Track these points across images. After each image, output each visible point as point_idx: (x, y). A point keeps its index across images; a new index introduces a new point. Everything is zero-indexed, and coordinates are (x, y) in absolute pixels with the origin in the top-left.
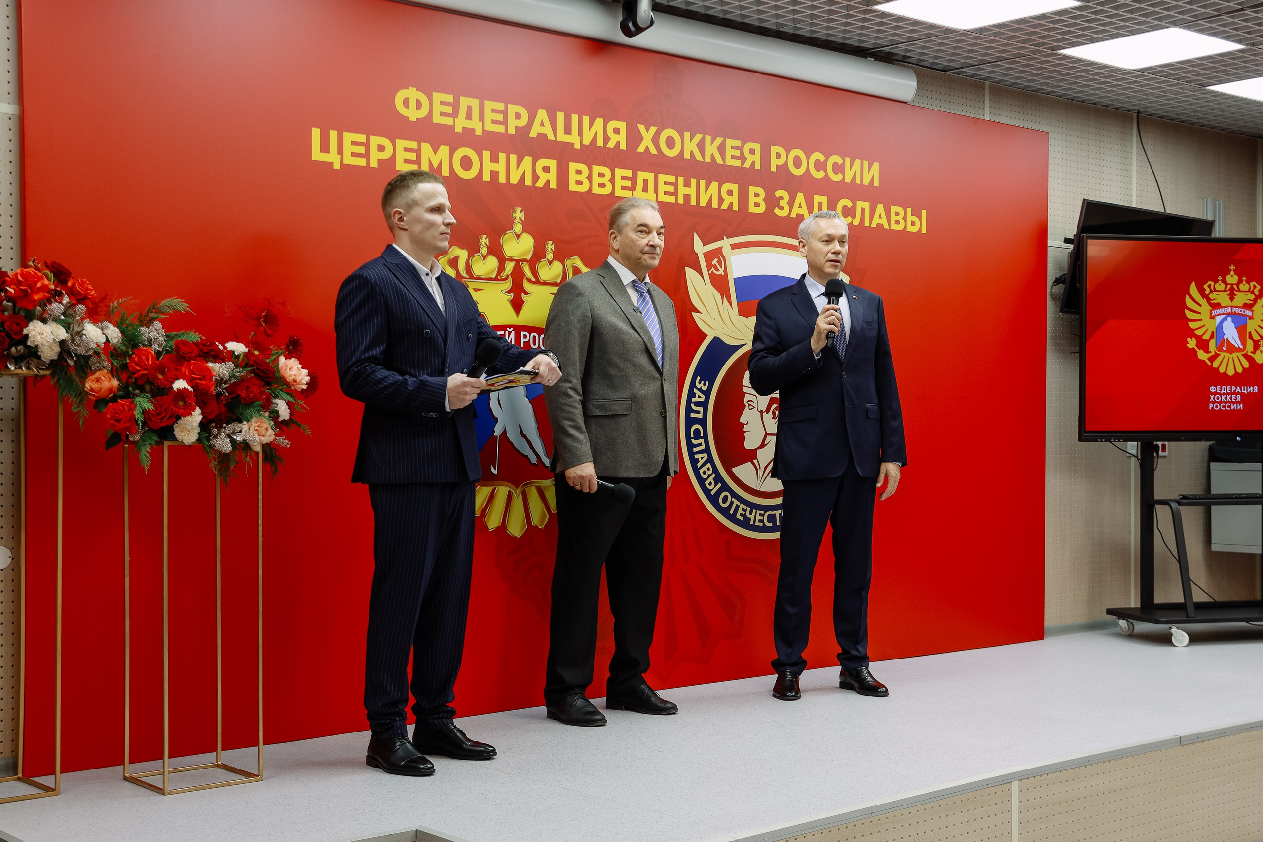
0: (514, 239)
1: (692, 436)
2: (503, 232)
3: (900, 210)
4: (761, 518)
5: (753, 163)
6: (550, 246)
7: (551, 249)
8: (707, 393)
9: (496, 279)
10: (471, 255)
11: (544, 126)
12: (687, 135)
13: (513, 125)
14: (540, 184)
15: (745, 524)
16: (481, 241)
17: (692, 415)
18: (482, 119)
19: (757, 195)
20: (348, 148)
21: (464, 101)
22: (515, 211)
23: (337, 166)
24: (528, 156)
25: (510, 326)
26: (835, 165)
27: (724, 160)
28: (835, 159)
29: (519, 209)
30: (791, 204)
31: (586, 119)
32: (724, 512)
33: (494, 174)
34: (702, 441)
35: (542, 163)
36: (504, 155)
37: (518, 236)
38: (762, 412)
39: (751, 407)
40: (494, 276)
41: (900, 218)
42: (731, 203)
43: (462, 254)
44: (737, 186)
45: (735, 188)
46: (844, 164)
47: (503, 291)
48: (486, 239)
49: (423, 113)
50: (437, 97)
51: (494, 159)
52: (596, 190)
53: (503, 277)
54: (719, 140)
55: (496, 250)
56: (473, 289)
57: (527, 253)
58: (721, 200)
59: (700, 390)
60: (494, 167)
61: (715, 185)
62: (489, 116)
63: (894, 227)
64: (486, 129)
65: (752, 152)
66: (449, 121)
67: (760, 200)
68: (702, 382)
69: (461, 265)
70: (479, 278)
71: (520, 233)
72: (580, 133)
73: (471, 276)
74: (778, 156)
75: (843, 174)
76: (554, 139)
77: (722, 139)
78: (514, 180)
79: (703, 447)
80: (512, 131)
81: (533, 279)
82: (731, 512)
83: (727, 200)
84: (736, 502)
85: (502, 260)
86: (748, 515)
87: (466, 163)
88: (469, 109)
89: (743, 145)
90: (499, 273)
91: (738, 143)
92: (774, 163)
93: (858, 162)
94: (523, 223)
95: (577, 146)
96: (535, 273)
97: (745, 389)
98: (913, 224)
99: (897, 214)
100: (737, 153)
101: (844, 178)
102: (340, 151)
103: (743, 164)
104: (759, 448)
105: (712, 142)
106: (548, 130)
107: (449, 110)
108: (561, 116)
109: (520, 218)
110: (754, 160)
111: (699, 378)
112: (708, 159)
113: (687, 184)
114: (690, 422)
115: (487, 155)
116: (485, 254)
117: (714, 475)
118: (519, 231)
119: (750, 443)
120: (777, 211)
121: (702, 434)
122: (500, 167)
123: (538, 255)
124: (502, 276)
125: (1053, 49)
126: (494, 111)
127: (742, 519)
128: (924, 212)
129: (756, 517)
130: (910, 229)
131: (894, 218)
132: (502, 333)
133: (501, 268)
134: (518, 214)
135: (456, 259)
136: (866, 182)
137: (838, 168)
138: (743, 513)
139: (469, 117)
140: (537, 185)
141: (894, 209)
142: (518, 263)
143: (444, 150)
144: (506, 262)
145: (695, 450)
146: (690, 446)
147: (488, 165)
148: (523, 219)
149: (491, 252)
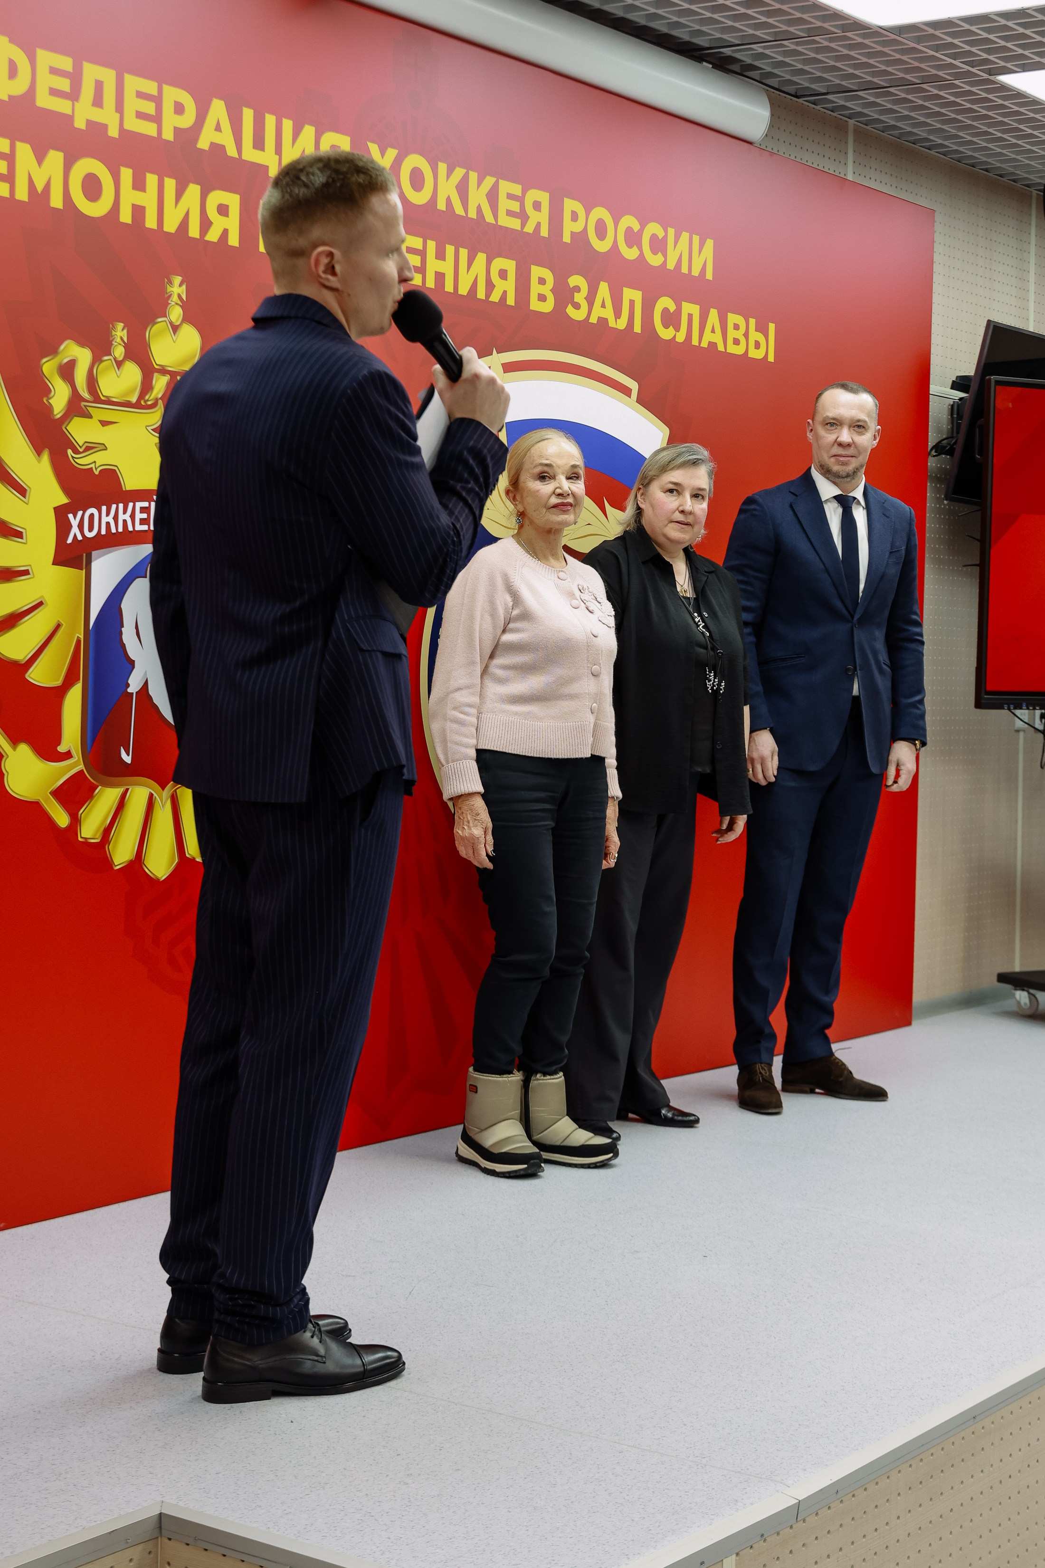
0: (168, 337)
2: (151, 320)
3: (740, 320)
5: (538, 225)
9: (137, 405)
10: (97, 359)
11: (221, 132)
12: (442, 167)
13: (171, 123)
14: (213, 236)
16: (114, 333)
18: (120, 108)
19: (542, 281)
21: (92, 72)
22: (170, 283)
24: (193, 183)
26: (654, 237)
27: (495, 216)
28: (654, 228)
29: (177, 280)
30: (590, 300)
31: (288, 125)
33: (138, 211)
35: (217, 197)
36: (156, 177)
37: (175, 328)
40: (134, 400)
41: (739, 335)
42: (505, 293)
43: (83, 356)
44: (514, 262)
45: (510, 265)
46: (666, 237)
47: (149, 429)
48: (123, 330)
49: (19, 87)
50: (46, 58)
51: (139, 185)
53: (149, 403)
54: (489, 181)
55: (139, 351)
56: (99, 421)
58: (490, 286)
60: (139, 198)
61: (481, 258)
62: (132, 104)
63: (732, 349)
64: (127, 126)
65: (537, 206)
66: (62, 106)
67: (546, 290)
69: (81, 377)
70: (108, 402)
71: (178, 323)
72: (278, 150)
73: (96, 398)
74: (575, 217)
75: (665, 255)
76: (236, 155)
77: (493, 180)
78: (171, 226)
80: (168, 135)
83: (500, 286)
85: (148, 370)
87: (92, 186)
88: (99, 86)
89: (524, 192)
90: (142, 396)
91: (516, 189)
92: (569, 228)
93: (685, 236)
94: (184, 306)
98: (757, 345)
99: (736, 327)
100: (515, 206)
101: (665, 262)
103: (523, 225)
105: (479, 184)
106: (226, 139)
107: (64, 85)
108: (248, 115)
109: (179, 296)
110: (539, 220)
112: (472, 214)
113: (440, 255)
115: (126, 174)
116: (121, 359)
118: (177, 320)
120: (570, 310)
122: (148, 199)
124: (148, 400)
125: (991, 72)
126: (140, 95)
128: (772, 327)
130: (755, 354)
131: (732, 334)
132: (146, 504)
133: (146, 386)
134: (177, 289)
135: (72, 364)
136: (696, 272)
137: (658, 245)
139: (98, 102)
140: (207, 238)
141: (733, 318)
143: (55, 158)
144: (156, 375)
147: (130, 197)
148: (184, 297)
149: (130, 355)
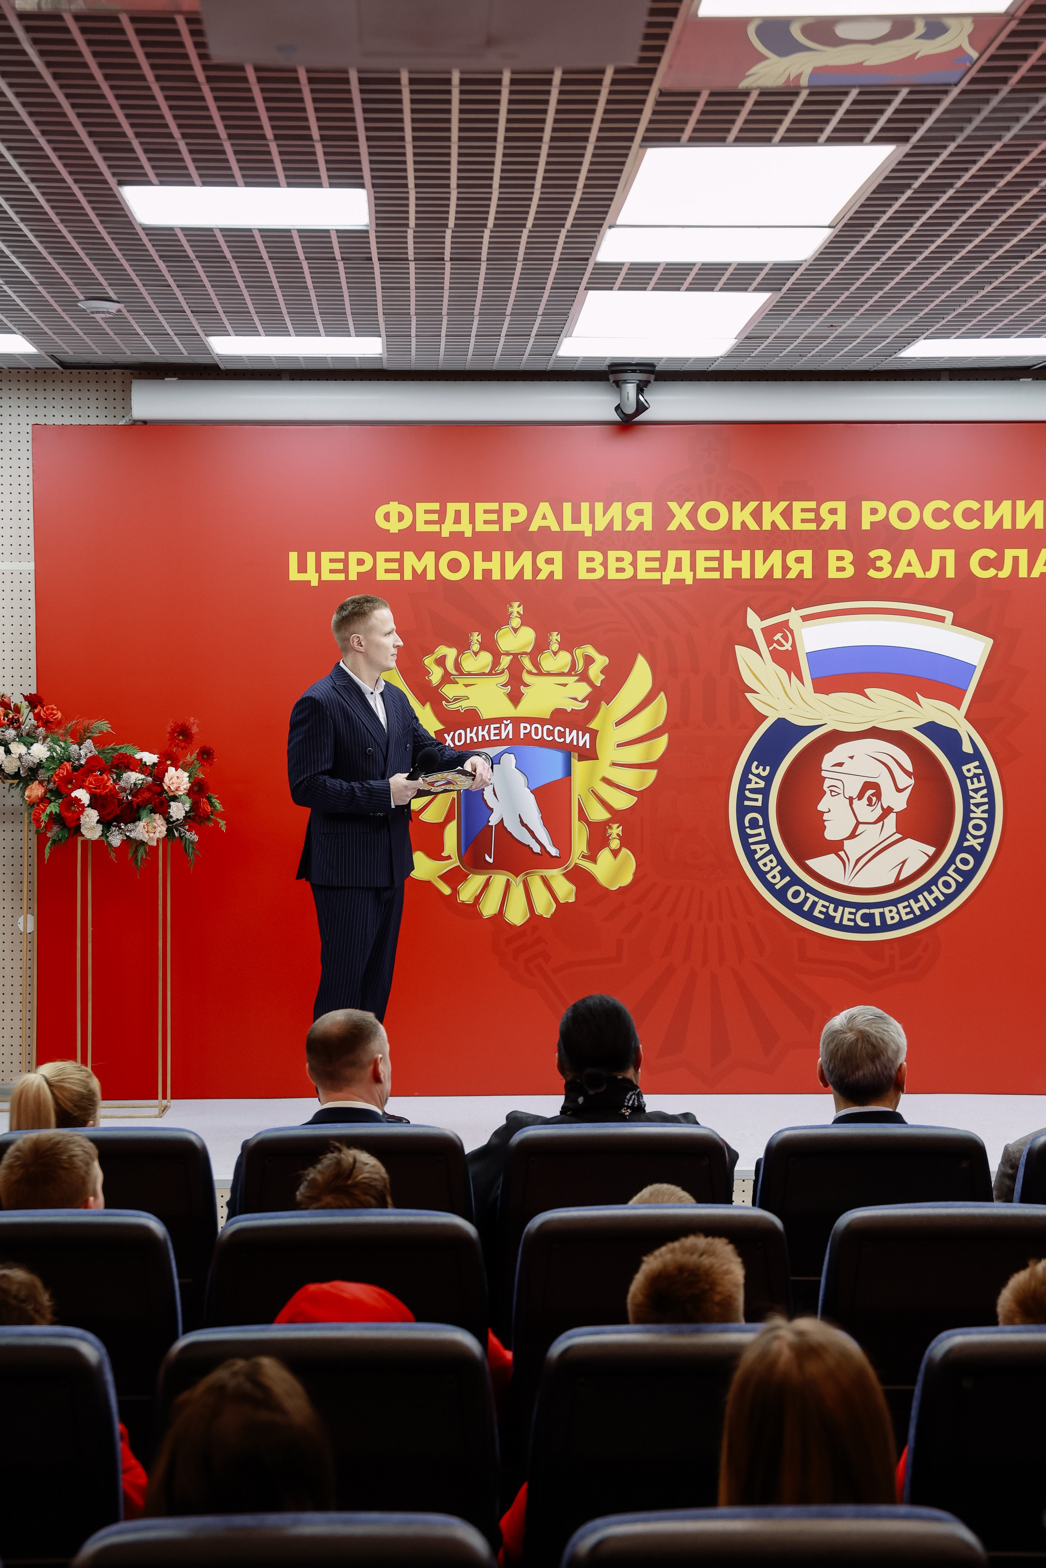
0: (511, 634)
1: (747, 824)
4: (852, 917)
5: (835, 523)
6: (555, 637)
7: (556, 640)
8: (769, 780)
9: (490, 674)
10: (460, 653)
11: (547, 519)
12: (737, 504)
13: (508, 523)
14: (542, 576)
15: (828, 922)
16: (471, 638)
17: (746, 803)
18: (472, 521)
19: (841, 559)
20: (326, 566)
21: (452, 507)
22: (512, 606)
23: (314, 583)
24: (527, 551)
25: (507, 719)
29: (516, 604)
30: (895, 563)
31: (599, 505)
32: (797, 909)
33: (487, 573)
34: (762, 830)
35: (545, 555)
36: (499, 553)
37: (515, 630)
38: (851, 799)
39: (833, 794)
40: (487, 671)
42: (801, 571)
43: (451, 652)
44: (809, 552)
45: (806, 554)
47: (498, 685)
48: (478, 635)
49: (406, 523)
50: (421, 507)
51: (487, 558)
52: (613, 575)
53: (498, 672)
54: (782, 505)
55: (490, 645)
56: (463, 684)
57: (528, 645)
58: (787, 569)
59: (758, 776)
60: (487, 565)
61: (777, 554)
62: (481, 517)
64: (478, 529)
65: (833, 511)
66: (434, 528)
67: (846, 564)
68: (761, 768)
69: (450, 664)
70: (469, 674)
71: (518, 627)
72: (593, 521)
73: (461, 673)
76: (558, 529)
77: (786, 503)
78: (511, 575)
79: (763, 837)
80: (508, 528)
81: (534, 671)
82: (806, 908)
83: (796, 568)
84: (812, 898)
85: (497, 655)
86: (831, 912)
87: (454, 566)
88: (458, 513)
90: (493, 668)
94: (521, 617)
95: (588, 533)
96: (536, 664)
97: (824, 774)
100: (809, 516)
102: (318, 570)
103: (819, 526)
104: (846, 839)
105: (772, 508)
106: (552, 522)
107: (435, 517)
108: (567, 506)
109: (518, 613)
110: (838, 520)
111: (755, 763)
112: (767, 527)
113: (737, 558)
114: (742, 811)
115: (478, 555)
116: (477, 651)
117: (779, 868)
118: (518, 625)
119: (832, 833)
121: (761, 823)
122: (494, 565)
123: (541, 646)
124: (497, 670)
126: (487, 512)
127: (822, 917)
129: (844, 915)
132: (498, 725)
133: (496, 662)
134: (516, 608)
135: (444, 657)
136: (1022, 525)
138: (824, 910)
139: (457, 521)
140: (537, 578)
142: (516, 656)
143: (430, 555)
144: (502, 656)
145: (751, 840)
146: (744, 837)
147: (480, 565)
148: (522, 613)
149: (483, 647)
